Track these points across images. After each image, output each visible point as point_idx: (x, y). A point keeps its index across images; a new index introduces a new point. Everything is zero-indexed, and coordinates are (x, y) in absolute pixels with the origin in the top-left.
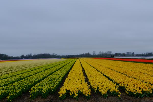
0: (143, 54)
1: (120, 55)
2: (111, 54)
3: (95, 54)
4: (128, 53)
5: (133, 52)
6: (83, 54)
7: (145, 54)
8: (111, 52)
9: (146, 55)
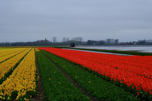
0: (132, 42)
1: (95, 44)
2: (82, 41)
3: (56, 42)
4: (109, 40)
5: (117, 39)
6: (38, 42)
7: (134, 42)
8: (81, 39)
9: (136, 44)
